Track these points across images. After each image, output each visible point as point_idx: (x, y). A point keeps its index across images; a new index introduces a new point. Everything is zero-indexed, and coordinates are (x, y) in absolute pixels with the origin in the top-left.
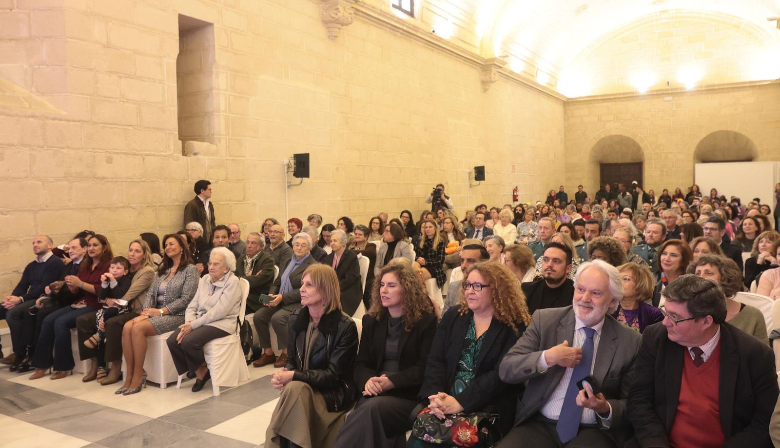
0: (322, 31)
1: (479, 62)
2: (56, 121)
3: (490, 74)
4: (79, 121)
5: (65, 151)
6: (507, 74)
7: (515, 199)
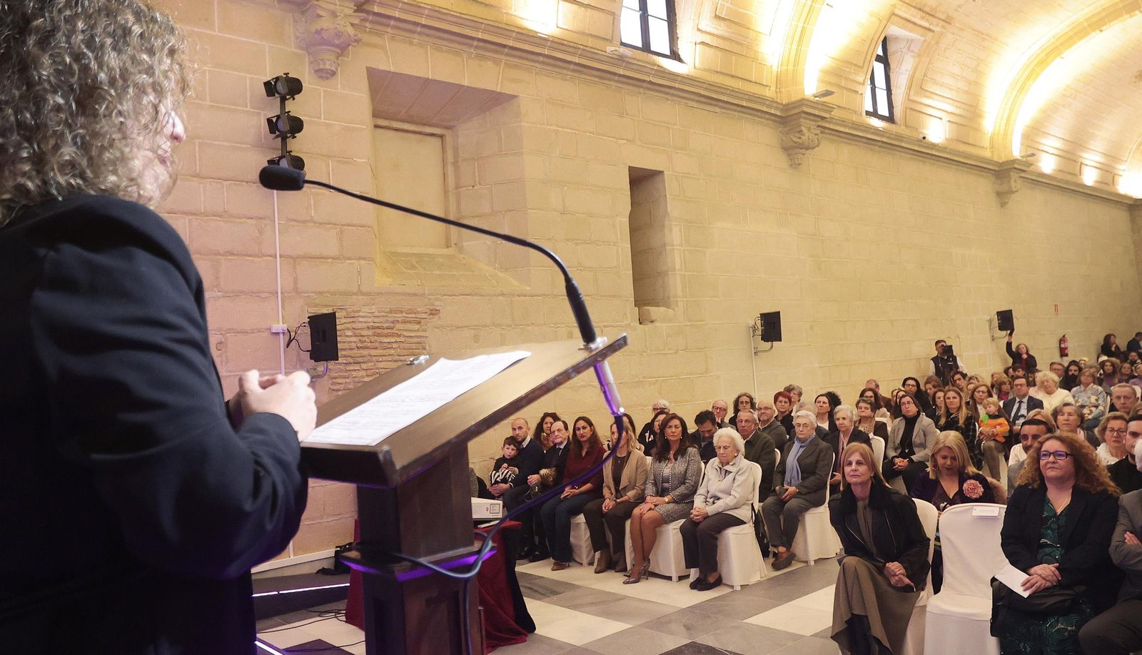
0: (782, 160)
1: (991, 167)
2: (522, 298)
3: (1009, 182)
4: (541, 295)
5: (530, 328)
6: (1035, 178)
7: (1063, 353)
